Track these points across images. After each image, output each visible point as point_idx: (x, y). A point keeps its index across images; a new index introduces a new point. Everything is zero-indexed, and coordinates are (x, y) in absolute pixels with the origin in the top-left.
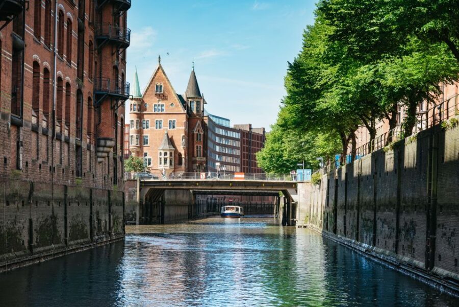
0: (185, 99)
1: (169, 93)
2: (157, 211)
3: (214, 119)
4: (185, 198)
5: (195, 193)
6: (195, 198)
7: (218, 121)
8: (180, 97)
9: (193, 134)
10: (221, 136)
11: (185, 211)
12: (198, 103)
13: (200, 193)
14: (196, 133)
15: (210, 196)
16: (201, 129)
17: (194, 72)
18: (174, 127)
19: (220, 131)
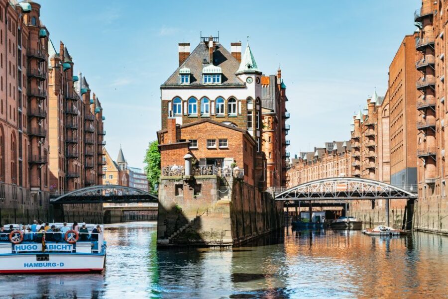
0: (117, 163)
1: (109, 161)
2: (108, 219)
3: (132, 170)
4: (119, 213)
5: (123, 211)
6: (123, 213)
7: (135, 171)
8: (114, 162)
9: (122, 181)
10: (137, 179)
11: (119, 219)
12: (124, 165)
13: (125, 211)
14: (123, 180)
15: (131, 212)
16: (125, 178)
17: (121, 149)
18: (112, 178)
19: (135, 176)
